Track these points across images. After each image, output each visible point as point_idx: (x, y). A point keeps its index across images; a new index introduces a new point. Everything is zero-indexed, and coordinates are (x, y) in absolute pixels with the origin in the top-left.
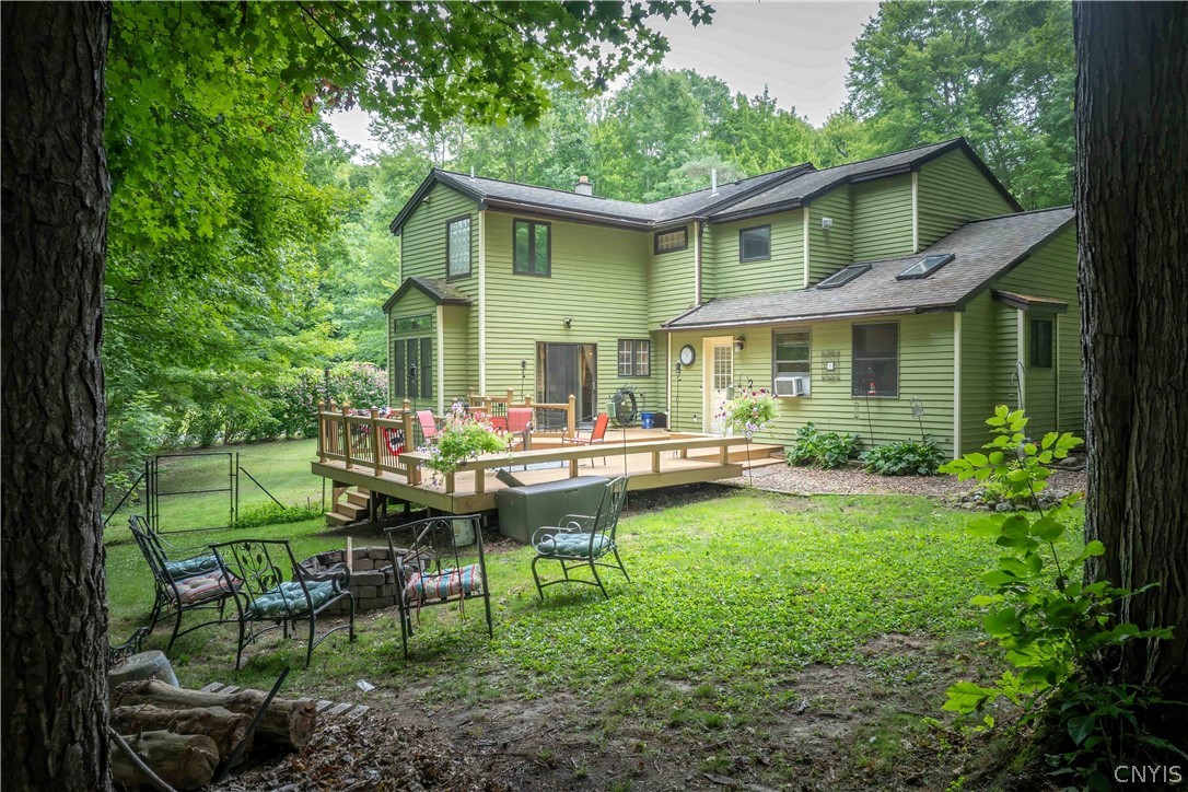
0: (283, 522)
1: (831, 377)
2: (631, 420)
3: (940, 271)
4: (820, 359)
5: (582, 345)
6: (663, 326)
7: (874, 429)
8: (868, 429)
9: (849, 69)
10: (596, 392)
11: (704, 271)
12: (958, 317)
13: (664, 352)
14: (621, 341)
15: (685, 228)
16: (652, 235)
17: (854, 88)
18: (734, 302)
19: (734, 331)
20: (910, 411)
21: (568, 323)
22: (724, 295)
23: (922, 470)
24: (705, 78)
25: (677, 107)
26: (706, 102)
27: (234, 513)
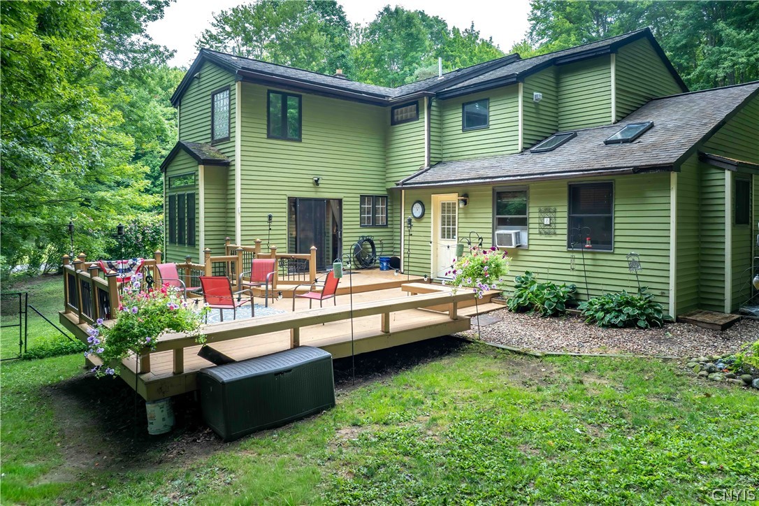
0: (67, 353)
1: (548, 231)
2: (371, 262)
3: (644, 136)
4: (537, 215)
5: (328, 200)
6: (398, 185)
7: (589, 280)
8: (583, 280)
9: (531, 8)
10: (341, 239)
11: (432, 138)
12: (674, 176)
13: (399, 207)
14: (363, 197)
15: (416, 103)
16: (389, 108)
17: (534, 22)
18: (458, 164)
19: (457, 189)
20: (626, 264)
21: (316, 181)
22: (450, 159)
23: (642, 324)
24: (431, 17)
25: (412, 34)
26: (432, 33)
27: (23, 346)
